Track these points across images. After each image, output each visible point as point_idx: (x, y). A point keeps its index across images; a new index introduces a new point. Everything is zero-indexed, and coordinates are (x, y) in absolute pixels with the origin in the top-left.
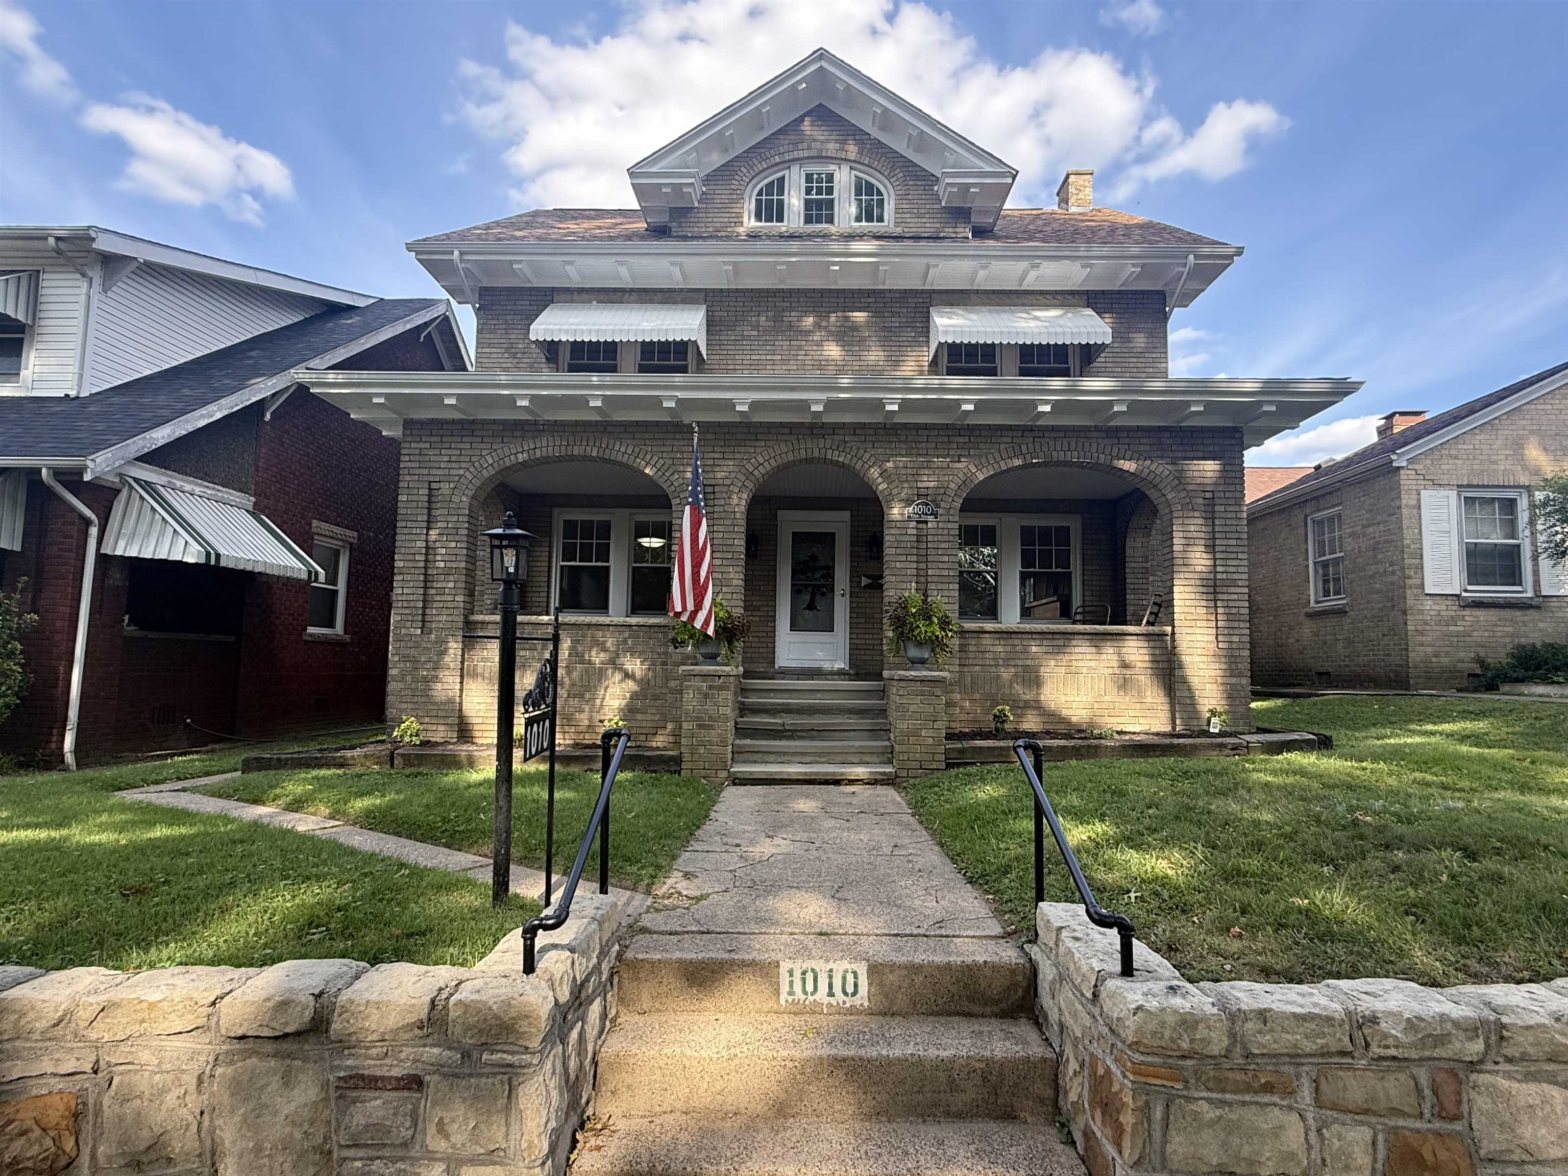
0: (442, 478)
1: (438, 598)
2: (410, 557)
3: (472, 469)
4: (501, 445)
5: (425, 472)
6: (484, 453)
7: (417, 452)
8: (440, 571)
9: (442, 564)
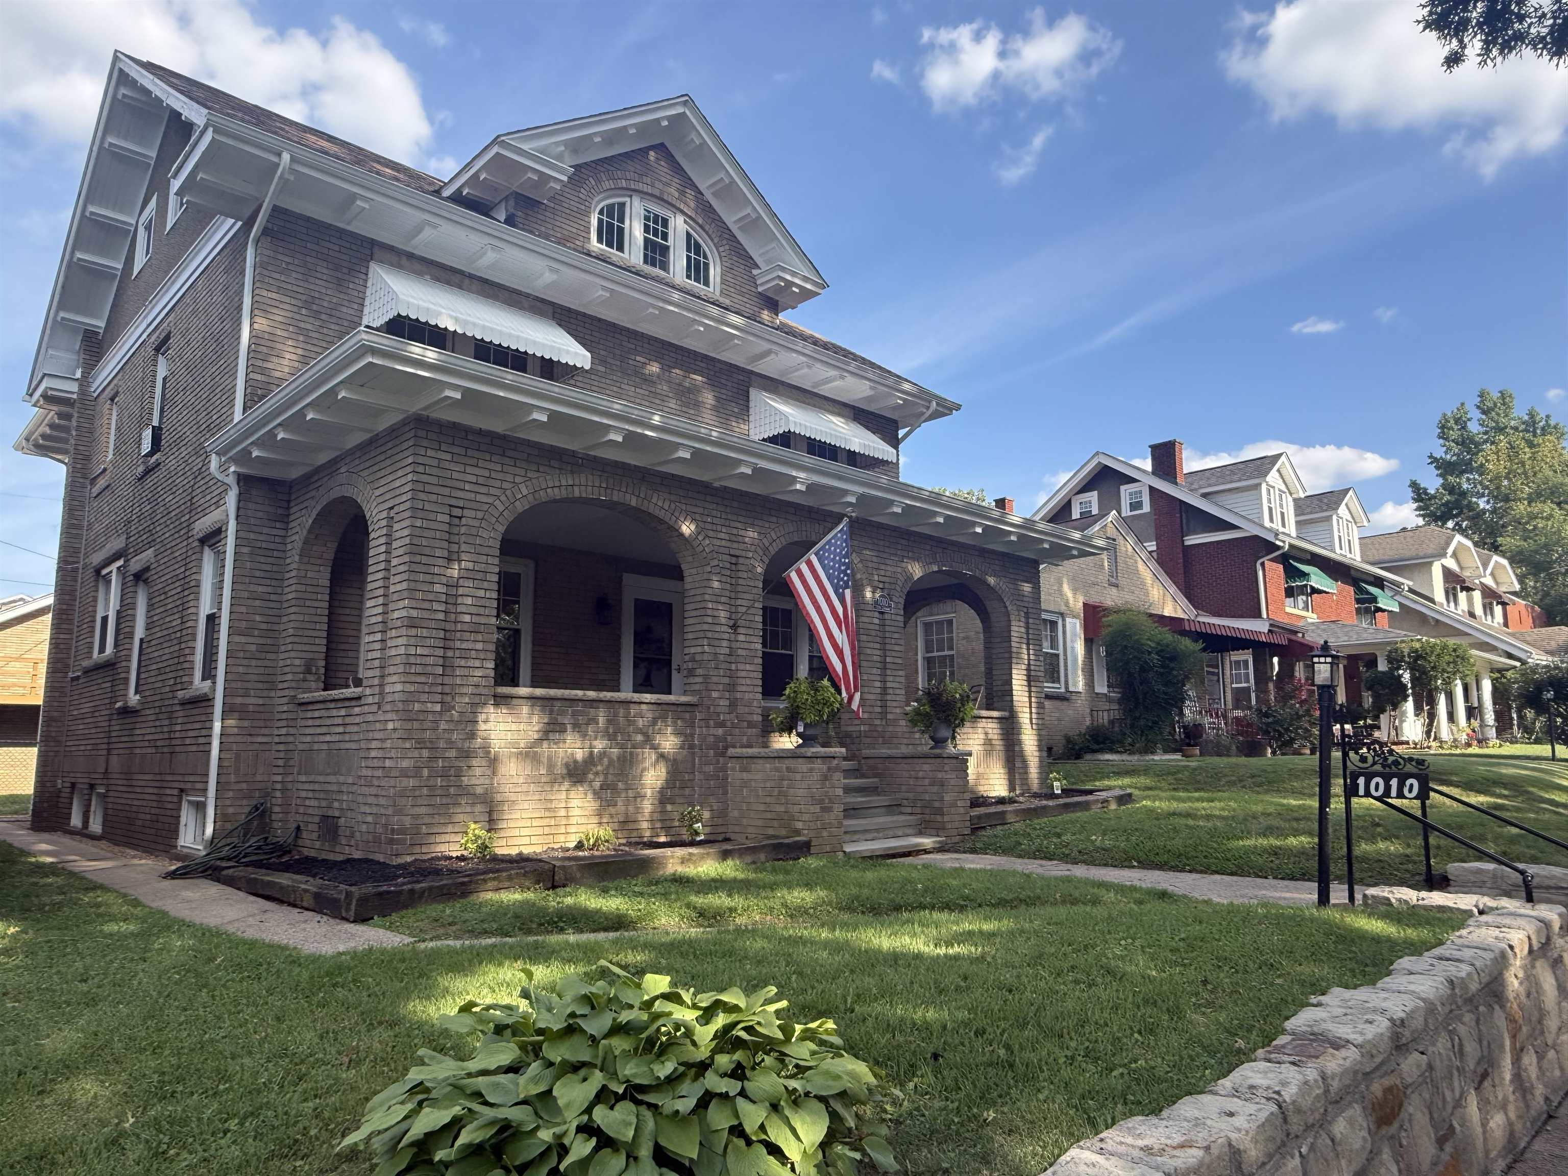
0: (467, 504)
1: (463, 663)
2: (426, 605)
3: (503, 498)
4: (536, 475)
5: (446, 491)
6: (518, 479)
7: (435, 463)
8: (466, 627)
9: (467, 618)
